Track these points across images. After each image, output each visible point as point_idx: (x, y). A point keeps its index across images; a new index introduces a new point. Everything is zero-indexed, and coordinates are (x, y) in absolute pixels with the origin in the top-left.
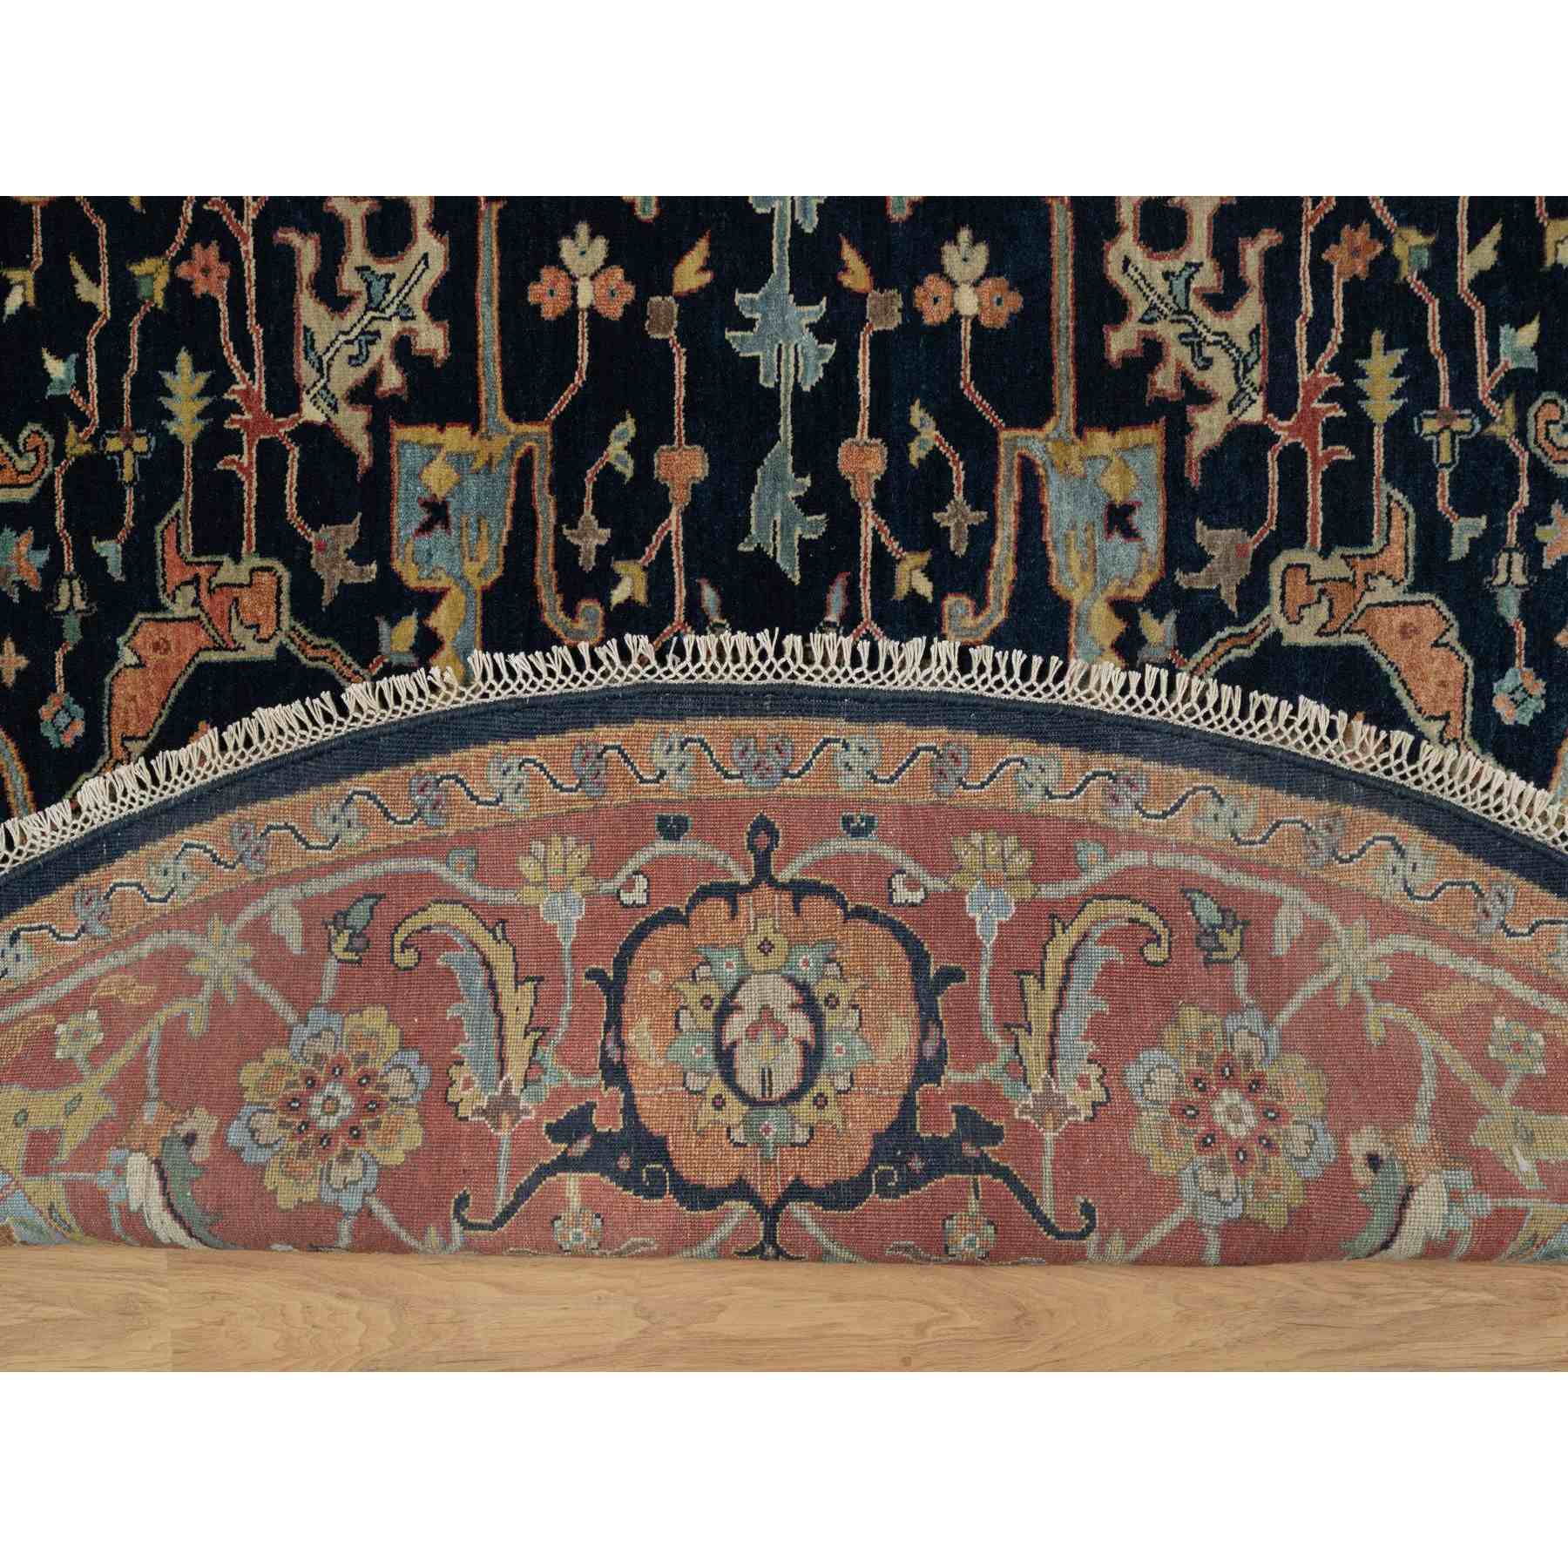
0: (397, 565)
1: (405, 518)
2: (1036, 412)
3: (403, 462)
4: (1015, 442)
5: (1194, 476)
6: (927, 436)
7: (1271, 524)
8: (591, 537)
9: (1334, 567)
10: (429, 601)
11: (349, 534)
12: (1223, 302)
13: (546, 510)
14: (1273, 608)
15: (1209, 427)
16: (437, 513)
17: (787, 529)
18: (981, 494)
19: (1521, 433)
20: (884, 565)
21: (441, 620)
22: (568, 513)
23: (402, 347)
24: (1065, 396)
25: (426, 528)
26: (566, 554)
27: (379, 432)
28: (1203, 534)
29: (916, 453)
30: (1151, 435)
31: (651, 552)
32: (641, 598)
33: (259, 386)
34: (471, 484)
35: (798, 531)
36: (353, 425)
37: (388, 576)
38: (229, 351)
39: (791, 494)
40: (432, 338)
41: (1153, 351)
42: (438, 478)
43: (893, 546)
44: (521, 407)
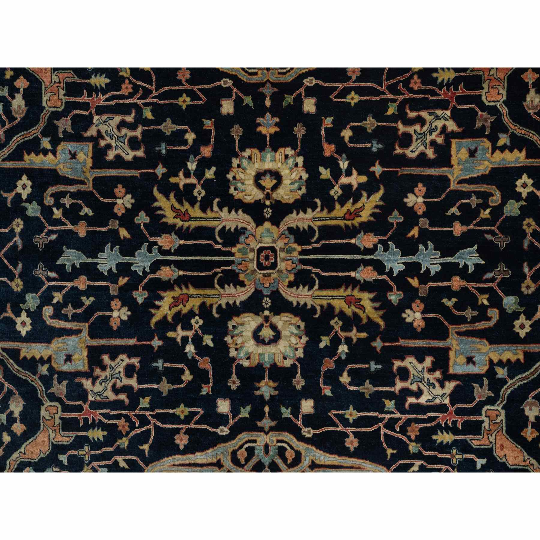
0: (62, 143)
1: (72, 146)
2: (92, 335)
3: (85, 146)
4: (85, 329)
5: (77, 380)
6: (86, 302)
7: (67, 402)
8: (67, 202)
9: (58, 421)
10: (54, 153)
11: (69, 130)
12: (114, 389)
13: (73, 189)
14: (49, 403)
15: (87, 384)
17: (68, 260)
18: (75, 318)
20: (59, 289)
21: (50, 156)
22: (74, 195)
23: (110, 147)
24: (95, 342)
25: (70, 152)
26: (64, 194)
27: (91, 138)
28: (65, 382)
29: (84, 298)
30: (86, 369)
31: (64, 220)
32: (54, 217)
33: (102, 103)
34: (79, 166)
35: (68, 264)
36: (93, 130)
37: (61, 140)
38: (109, 94)
39: (76, 262)
40: (111, 156)
41: (104, 368)
42: (81, 156)
43: (64, 292)
44: (96, 182)
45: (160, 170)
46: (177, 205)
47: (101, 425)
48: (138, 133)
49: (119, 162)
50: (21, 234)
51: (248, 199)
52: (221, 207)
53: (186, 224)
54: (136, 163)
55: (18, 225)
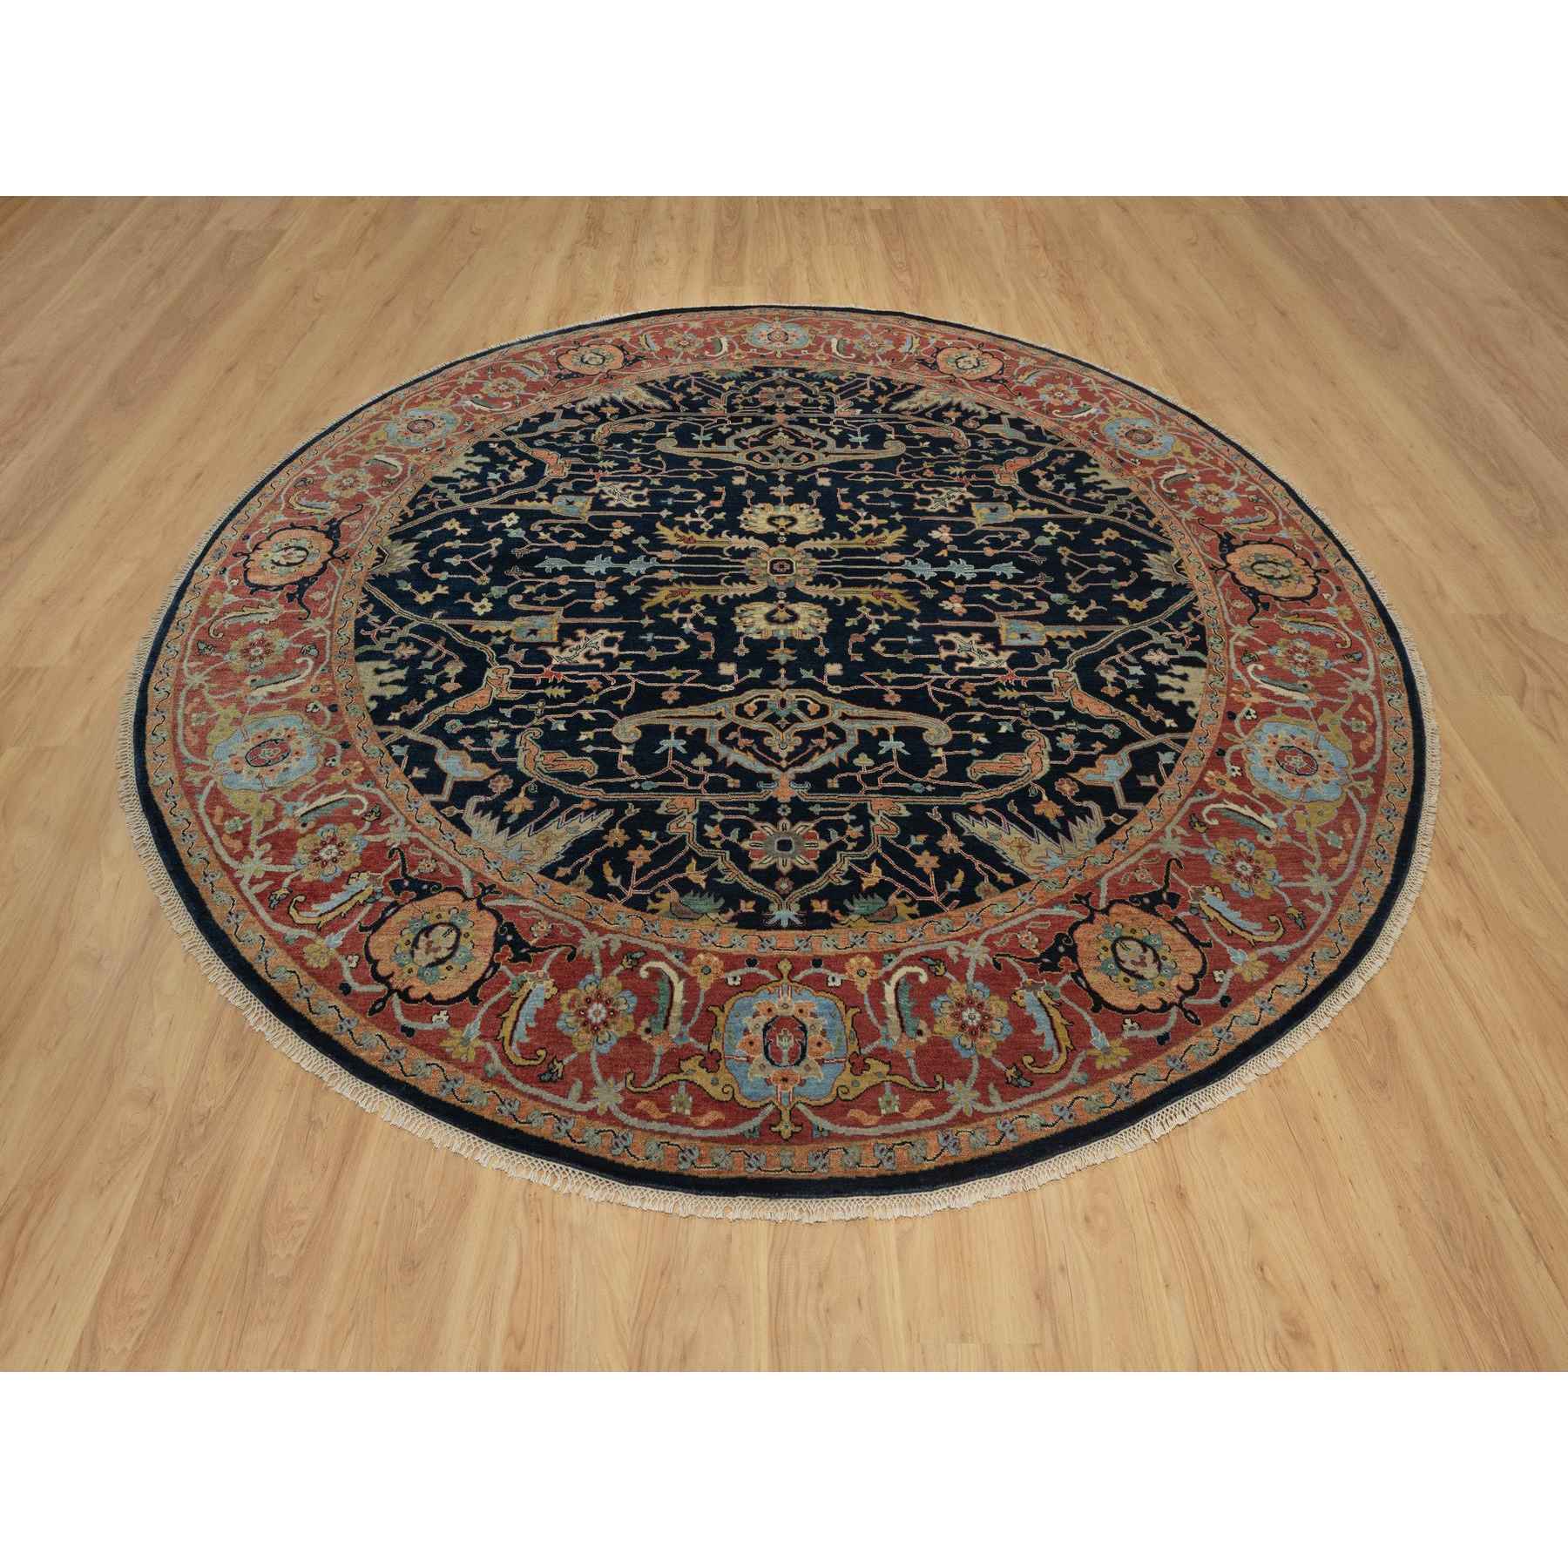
0: (560, 496)
1: (571, 498)
2: (566, 615)
3: (584, 498)
4: (559, 611)
5: (541, 648)
6: (565, 593)
7: (522, 665)
8: (557, 530)
9: (506, 681)
10: (550, 501)
11: (570, 489)
12: (588, 656)
13: (565, 522)
14: (498, 666)
15: (553, 652)
16: (571, 503)
17: (549, 565)
18: (547, 603)
19: (533, 726)
20: (534, 583)
21: (545, 503)
22: (564, 526)
23: (612, 499)
24: (569, 621)
25: (567, 501)
26: (555, 525)
27: (593, 494)
28: (524, 650)
29: (562, 590)
30: (555, 639)
31: (550, 540)
32: (540, 538)
33: (607, 476)
34: (576, 509)
35: (548, 567)
36: (596, 490)
37: (559, 494)
39: (558, 566)
40: (612, 504)
41: (577, 639)
42: (579, 504)
43: (539, 586)
44: (591, 519)
45: (665, 513)
46: (681, 534)
47: (564, 684)
48: (645, 492)
49: (620, 507)
50: (497, 548)
51: (760, 531)
52: (729, 535)
53: (690, 545)
54: (638, 509)
55: (497, 542)
